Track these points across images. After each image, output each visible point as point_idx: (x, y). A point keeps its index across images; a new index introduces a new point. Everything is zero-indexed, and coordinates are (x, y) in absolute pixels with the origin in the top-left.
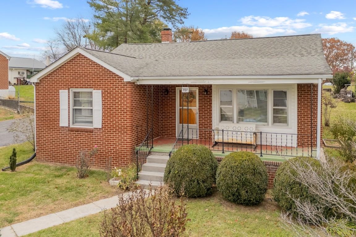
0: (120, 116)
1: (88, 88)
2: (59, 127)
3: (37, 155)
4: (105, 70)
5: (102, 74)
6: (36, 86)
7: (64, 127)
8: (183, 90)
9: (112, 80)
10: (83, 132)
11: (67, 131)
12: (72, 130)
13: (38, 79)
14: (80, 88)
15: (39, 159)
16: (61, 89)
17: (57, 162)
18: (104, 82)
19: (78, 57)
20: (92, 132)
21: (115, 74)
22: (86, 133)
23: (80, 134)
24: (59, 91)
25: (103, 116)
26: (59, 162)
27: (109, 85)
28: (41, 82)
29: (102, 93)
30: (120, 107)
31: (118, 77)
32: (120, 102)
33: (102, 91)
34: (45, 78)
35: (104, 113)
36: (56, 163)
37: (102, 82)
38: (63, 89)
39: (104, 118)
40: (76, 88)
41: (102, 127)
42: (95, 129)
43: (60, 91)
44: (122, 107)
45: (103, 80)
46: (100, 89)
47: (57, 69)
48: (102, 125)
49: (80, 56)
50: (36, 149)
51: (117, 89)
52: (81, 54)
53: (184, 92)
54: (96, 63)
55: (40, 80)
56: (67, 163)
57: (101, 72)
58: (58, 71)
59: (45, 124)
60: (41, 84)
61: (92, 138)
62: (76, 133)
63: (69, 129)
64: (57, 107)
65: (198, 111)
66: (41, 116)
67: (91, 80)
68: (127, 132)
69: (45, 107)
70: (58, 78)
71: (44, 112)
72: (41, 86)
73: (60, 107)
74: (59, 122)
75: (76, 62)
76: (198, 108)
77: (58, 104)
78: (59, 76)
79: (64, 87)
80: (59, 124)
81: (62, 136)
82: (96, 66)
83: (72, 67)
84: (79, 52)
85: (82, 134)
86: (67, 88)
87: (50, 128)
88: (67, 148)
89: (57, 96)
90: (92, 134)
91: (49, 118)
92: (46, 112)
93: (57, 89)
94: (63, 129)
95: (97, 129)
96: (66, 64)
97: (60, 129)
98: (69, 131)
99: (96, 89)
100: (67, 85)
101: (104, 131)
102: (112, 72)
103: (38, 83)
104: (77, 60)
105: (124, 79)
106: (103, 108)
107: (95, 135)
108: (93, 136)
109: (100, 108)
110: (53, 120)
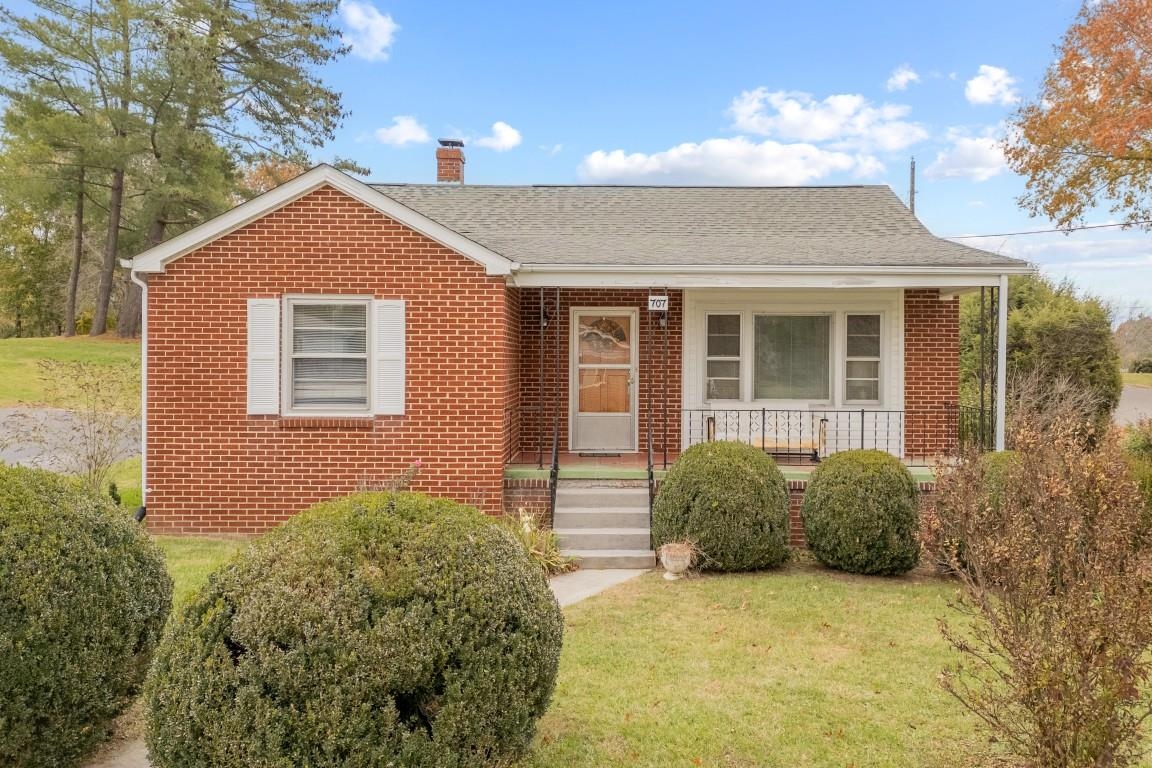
0: (467, 378)
1: (354, 292)
2: (244, 417)
3: (152, 512)
4: (418, 240)
5: (406, 251)
6: (148, 284)
7: (262, 416)
8: (650, 303)
10: (334, 429)
11: (273, 429)
12: (293, 426)
13: (164, 261)
14: (325, 292)
15: (158, 524)
16: (253, 296)
17: (234, 530)
18: (413, 274)
19: (320, 197)
20: (370, 429)
21: (452, 252)
22: (347, 433)
23: (322, 435)
24: (245, 302)
25: (408, 378)
26: (241, 530)
27: (431, 286)
28: (169, 272)
29: (407, 309)
31: (460, 263)
32: (466, 336)
33: (407, 303)
34: (188, 258)
35: (410, 370)
36: (229, 534)
37: (407, 275)
38: (260, 296)
39: (413, 384)
40: (308, 292)
41: (406, 412)
42: (380, 417)
43: (250, 302)
44: (475, 350)
45: (410, 268)
46: (398, 298)
48: (407, 407)
49: (327, 193)
50: (148, 494)
51: (457, 296)
52: (331, 188)
53: (655, 308)
54: (386, 217)
55: (167, 267)
57: (403, 245)
58: (241, 238)
59: (186, 411)
60: (172, 278)
61: (369, 448)
62: (308, 435)
63: (281, 422)
64: (235, 354)
65: (635, 375)
66: (171, 383)
67: (367, 268)
68: (491, 424)
69: (187, 354)
70: (242, 261)
71: (182, 371)
72: (169, 284)
73: (246, 354)
74: (245, 400)
75: (312, 210)
76: (638, 365)
77: (241, 343)
78: (245, 255)
79: (264, 290)
80: (245, 406)
81: (255, 447)
82: (386, 228)
83: (296, 227)
84: (328, 180)
85: (331, 435)
86: (275, 293)
87: (205, 423)
88: (272, 482)
89: (236, 319)
90: (368, 436)
91: (204, 388)
92: (190, 371)
93: (236, 296)
94: (259, 423)
95: (388, 417)
96: (271, 215)
97: (246, 423)
98: (281, 428)
99: (386, 297)
100: (274, 284)
101: (411, 424)
102: (440, 246)
103: (160, 276)
104: (314, 204)
105: (482, 269)
106: (408, 355)
107: (381, 436)
108: (372, 442)
109: (400, 353)
110: (219, 394)
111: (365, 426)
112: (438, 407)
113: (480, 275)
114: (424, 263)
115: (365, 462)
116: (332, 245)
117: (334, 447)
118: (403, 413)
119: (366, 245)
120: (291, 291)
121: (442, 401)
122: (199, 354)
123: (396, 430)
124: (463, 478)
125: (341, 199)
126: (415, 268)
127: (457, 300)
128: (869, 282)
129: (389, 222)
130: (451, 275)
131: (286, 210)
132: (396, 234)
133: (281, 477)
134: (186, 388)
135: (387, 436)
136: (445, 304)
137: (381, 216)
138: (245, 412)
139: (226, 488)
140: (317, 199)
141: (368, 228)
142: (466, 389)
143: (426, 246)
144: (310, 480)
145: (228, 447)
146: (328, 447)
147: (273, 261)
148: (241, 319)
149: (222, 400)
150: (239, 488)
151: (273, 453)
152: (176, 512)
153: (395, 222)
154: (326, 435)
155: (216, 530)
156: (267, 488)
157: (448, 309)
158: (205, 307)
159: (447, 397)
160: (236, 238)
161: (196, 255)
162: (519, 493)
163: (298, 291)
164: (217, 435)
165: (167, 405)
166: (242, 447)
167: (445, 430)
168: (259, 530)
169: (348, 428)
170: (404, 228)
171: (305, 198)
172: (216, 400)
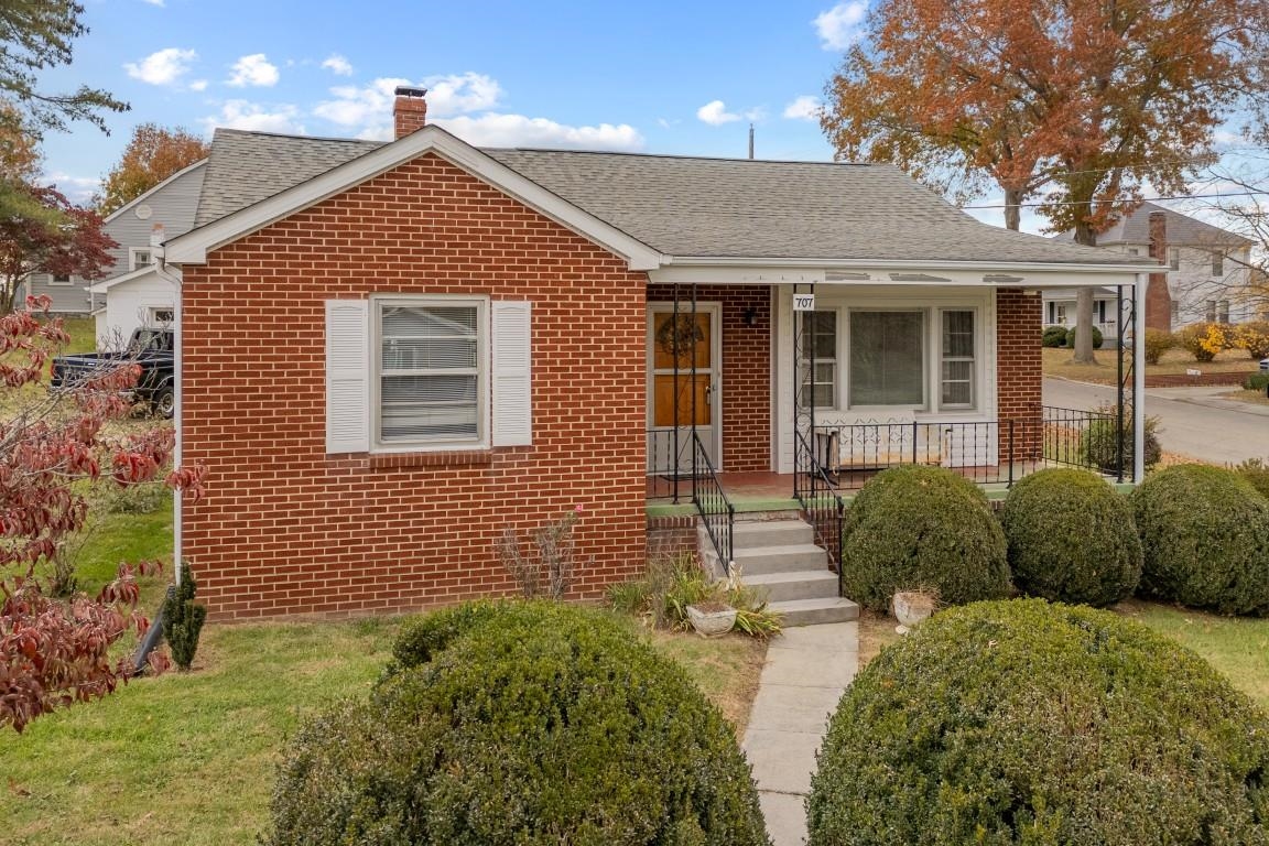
0: (604, 397)
1: (466, 291)
2: (322, 457)
4: (544, 225)
5: (530, 239)
6: (183, 278)
7: (345, 455)
8: (796, 303)
9: (572, 262)
10: (442, 467)
11: (361, 471)
12: (387, 465)
13: (207, 249)
14: (429, 290)
16: (333, 296)
17: (309, 609)
18: (539, 269)
19: (420, 167)
20: (487, 465)
21: (586, 241)
22: (458, 472)
23: (426, 476)
24: (322, 304)
25: (533, 399)
26: (318, 609)
27: (561, 283)
28: (212, 264)
29: (532, 312)
30: (603, 364)
31: (595, 255)
32: (603, 345)
33: (533, 305)
34: (241, 244)
35: (537, 389)
36: (302, 615)
37: (532, 269)
38: (341, 296)
39: (541, 406)
40: (406, 290)
41: (532, 441)
42: (498, 450)
43: (329, 304)
44: (613, 362)
45: (535, 261)
46: (522, 298)
47: (310, 210)
48: (534, 435)
49: (431, 163)
51: (592, 296)
52: (435, 157)
54: (506, 196)
55: (211, 256)
56: (359, 605)
57: (527, 232)
58: (315, 219)
59: (238, 452)
60: (218, 272)
61: (487, 489)
62: (407, 477)
63: (373, 461)
64: (307, 373)
65: (717, 381)
66: (217, 414)
67: (481, 261)
68: (633, 452)
69: (239, 374)
70: (316, 250)
71: (233, 398)
72: (213, 279)
73: (324, 373)
74: (324, 434)
75: (411, 184)
76: (720, 370)
77: (316, 358)
78: (320, 242)
79: (347, 288)
80: (323, 442)
81: (336, 496)
82: (505, 210)
83: (389, 206)
84: (435, 146)
85: (438, 476)
86: (362, 293)
87: (266, 467)
88: (359, 541)
89: (309, 327)
90: (485, 474)
91: (265, 421)
92: (244, 398)
93: (309, 296)
94: (340, 464)
95: (509, 449)
96: (355, 189)
97: (324, 465)
98: (372, 470)
99: (506, 298)
100: (360, 281)
101: (537, 456)
102: (571, 233)
103: (200, 268)
104: (413, 177)
105: (621, 262)
106: (533, 370)
107: (501, 473)
108: (489, 481)
109: (524, 368)
110: (286, 428)
111: (481, 461)
112: (571, 433)
113: (619, 270)
114: (552, 254)
115: (481, 508)
116: (436, 230)
117: (441, 491)
118: (530, 444)
119: (481, 231)
120: (382, 289)
121: (575, 426)
122: (257, 374)
123: (520, 464)
124: (601, 521)
125: (448, 171)
126: (542, 261)
127: (592, 301)
128: (1018, 280)
129: (509, 203)
130: (585, 269)
131: (376, 183)
132: (517, 217)
133: (372, 533)
134: (239, 421)
135: (508, 473)
136: (578, 305)
137: (499, 195)
138: (324, 450)
139: (296, 553)
140: (417, 170)
141: (482, 209)
142: (604, 411)
143: (554, 233)
144: (410, 536)
145: (299, 498)
146: (433, 491)
147: (358, 250)
148: (316, 327)
149: (289, 435)
150: (314, 552)
151: (361, 503)
152: (226, 591)
153: (516, 203)
154: (432, 476)
155: (283, 611)
156: (353, 550)
157: (581, 313)
158: (265, 311)
159: (582, 421)
160: (307, 218)
161: (250, 240)
162: (658, 535)
163: (393, 290)
164: (284, 483)
165: (211, 446)
166: (318, 497)
167: (579, 462)
168: (341, 607)
169: (461, 466)
170: (528, 210)
171: (400, 169)
172: (282, 435)
